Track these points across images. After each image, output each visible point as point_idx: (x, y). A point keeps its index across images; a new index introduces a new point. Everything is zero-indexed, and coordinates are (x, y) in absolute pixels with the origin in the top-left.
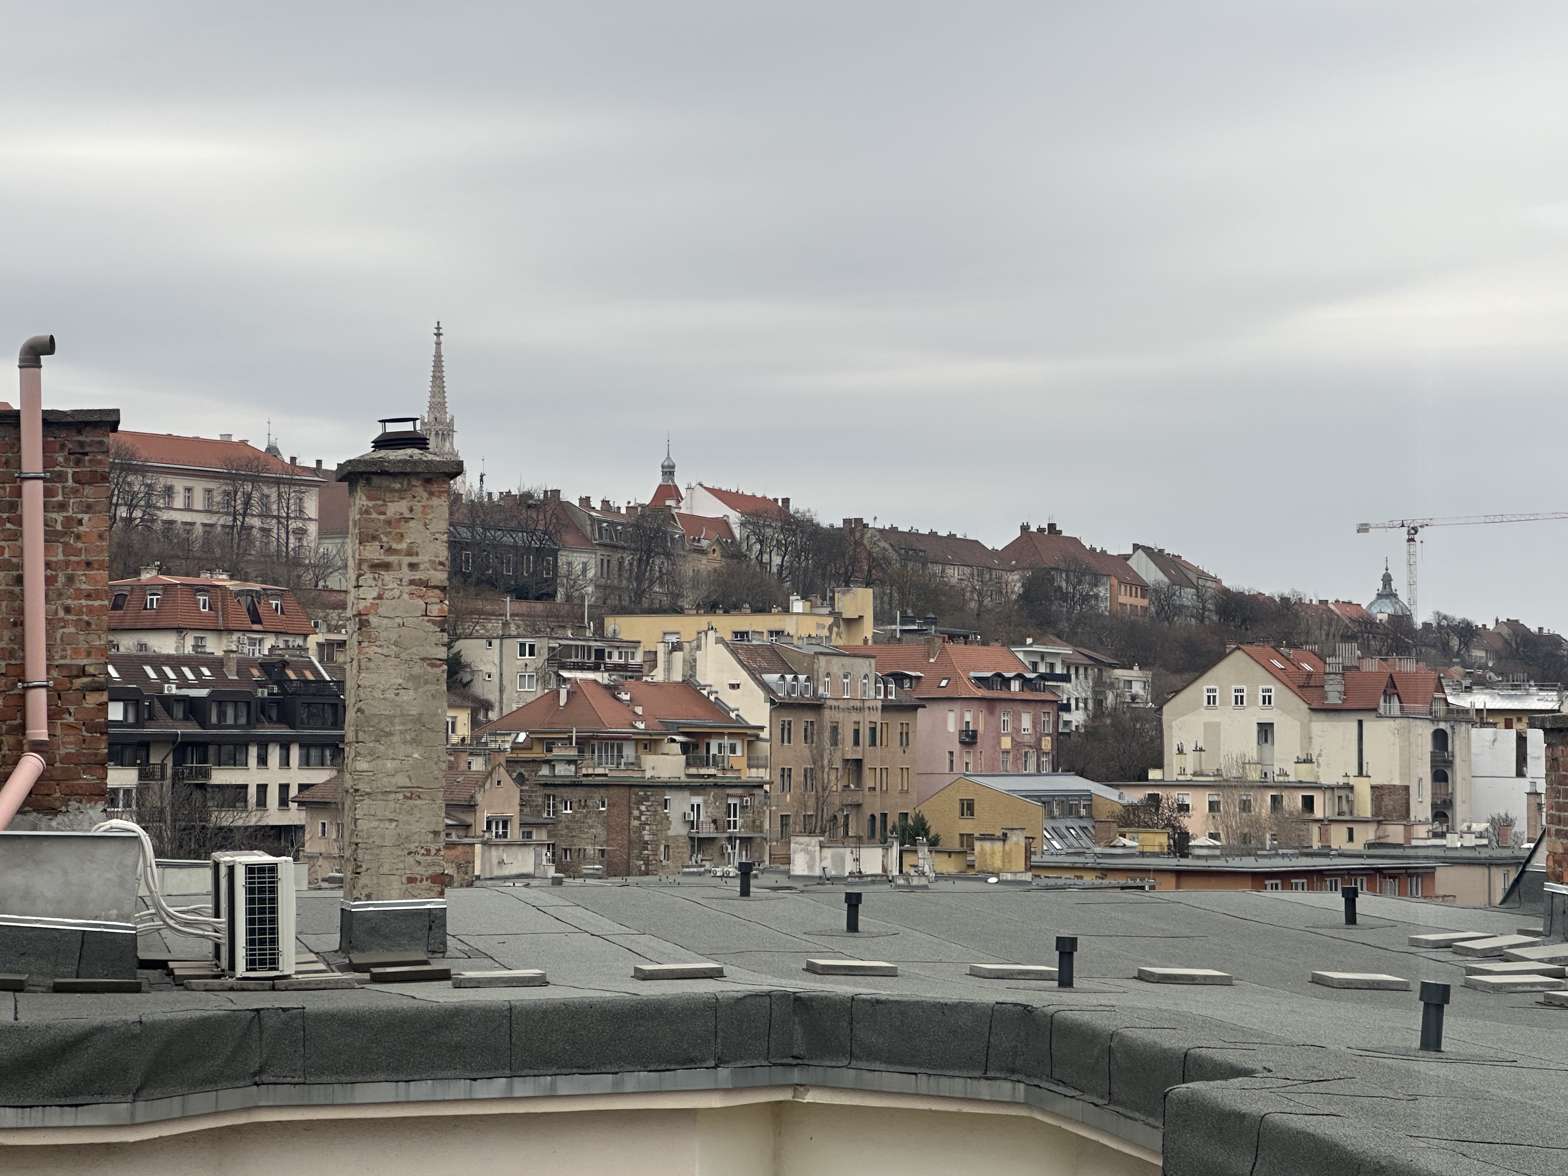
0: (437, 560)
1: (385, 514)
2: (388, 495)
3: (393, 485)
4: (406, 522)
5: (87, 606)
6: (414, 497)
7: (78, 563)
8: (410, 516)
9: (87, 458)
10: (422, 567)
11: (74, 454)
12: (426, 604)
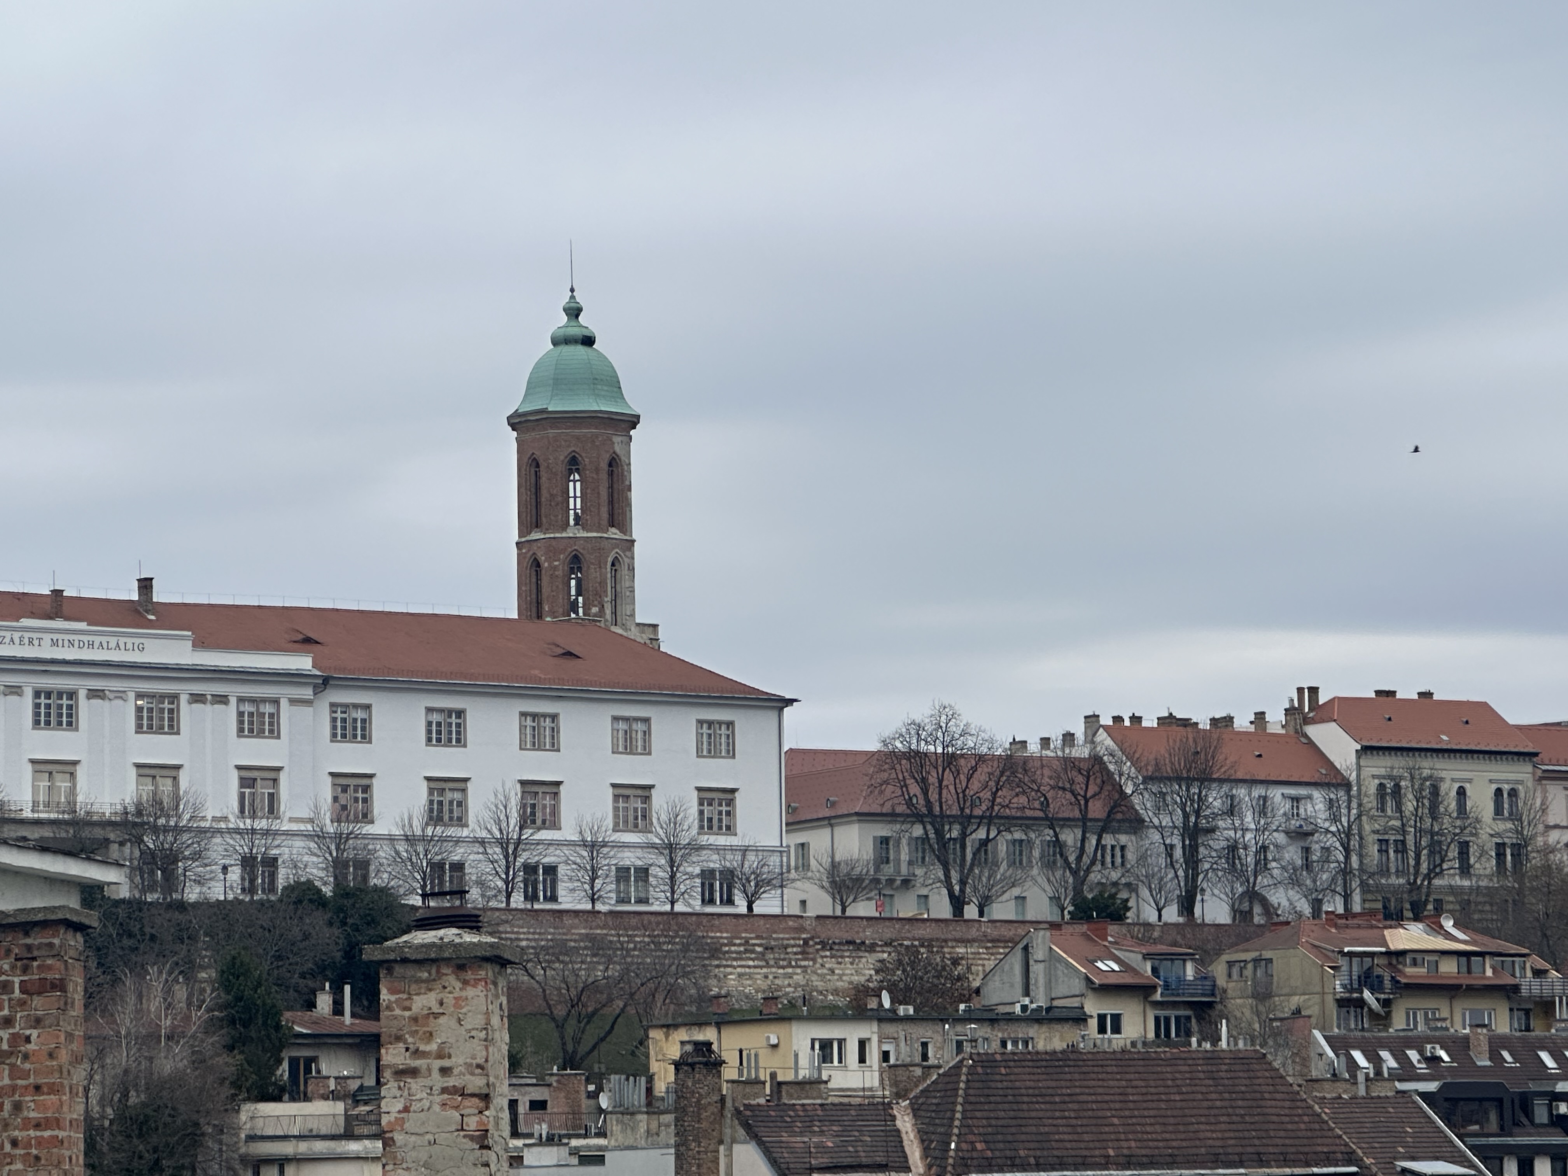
0: (474, 1062)
1: (410, 1009)
2: (414, 987)
3: (419, 974)
4: (435, 1018)
5: (36, 1137)
6: (444, 987)
7: (26, 1087)
8: (441, 1011)
9: (35, 964)
10: (456, 1071)
11: (21, 959)
12: (462, 1116)
